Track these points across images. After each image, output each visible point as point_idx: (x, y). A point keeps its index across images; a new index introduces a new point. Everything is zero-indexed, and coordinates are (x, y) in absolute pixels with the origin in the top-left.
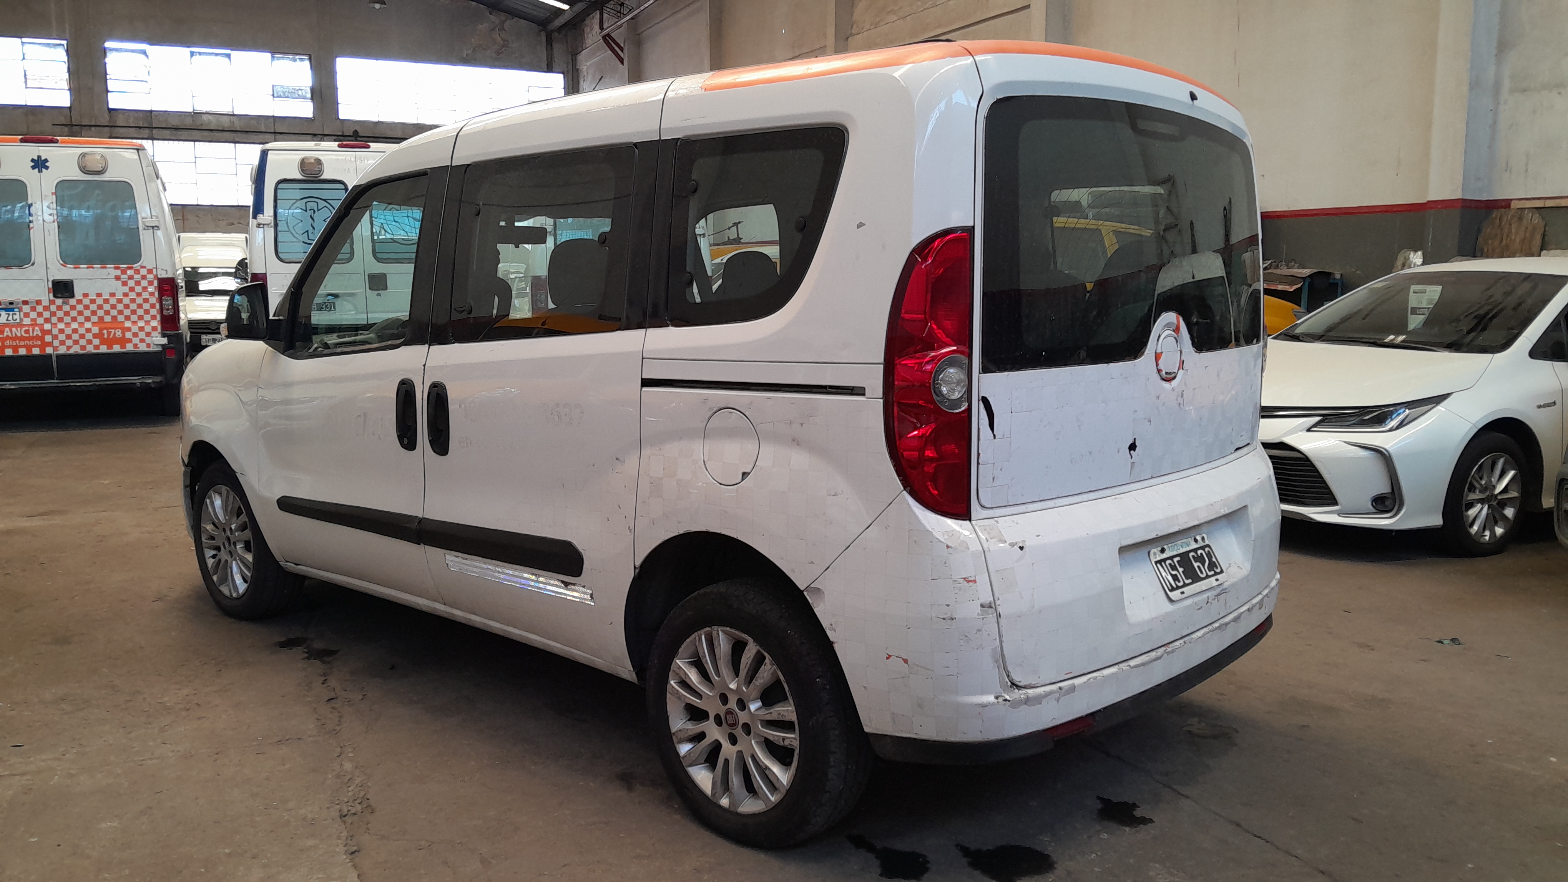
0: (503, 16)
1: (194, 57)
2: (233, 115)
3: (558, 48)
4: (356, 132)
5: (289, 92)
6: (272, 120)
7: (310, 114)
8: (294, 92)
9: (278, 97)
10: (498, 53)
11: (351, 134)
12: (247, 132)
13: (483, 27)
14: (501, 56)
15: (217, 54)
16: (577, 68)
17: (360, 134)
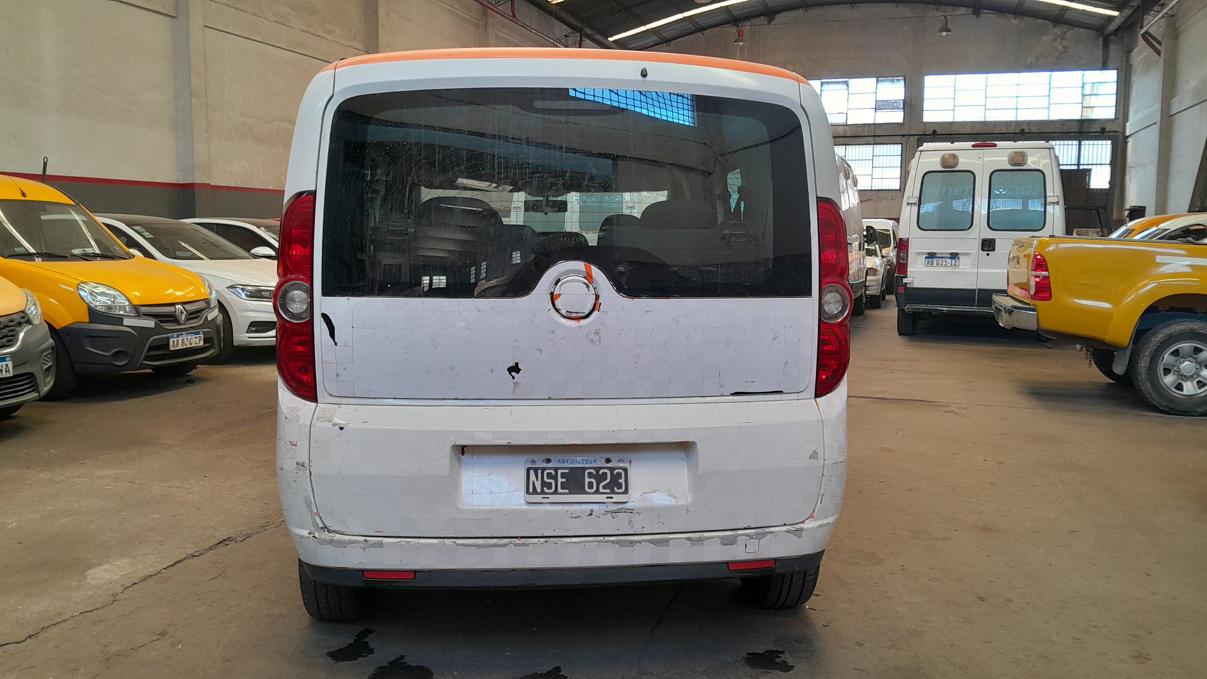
0: (1065, 28)
1: (823, 86)
2: (847, 125)
3: (1114, 49)
4: (935, 133)
5: (887, 105)
6: (873, 127)
7: (902, 121)
8: (891, 105)
9: (878, 110)
10: (1058, 58)
11: (931, 133)
12: (854, 137)
13: (1046, 38)
14: (1061, 60)
15: (838, 83)
16: (1131, 63)
17: (938, 133)
